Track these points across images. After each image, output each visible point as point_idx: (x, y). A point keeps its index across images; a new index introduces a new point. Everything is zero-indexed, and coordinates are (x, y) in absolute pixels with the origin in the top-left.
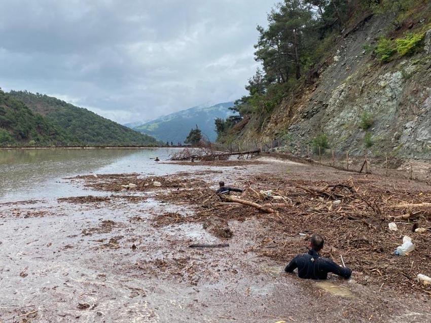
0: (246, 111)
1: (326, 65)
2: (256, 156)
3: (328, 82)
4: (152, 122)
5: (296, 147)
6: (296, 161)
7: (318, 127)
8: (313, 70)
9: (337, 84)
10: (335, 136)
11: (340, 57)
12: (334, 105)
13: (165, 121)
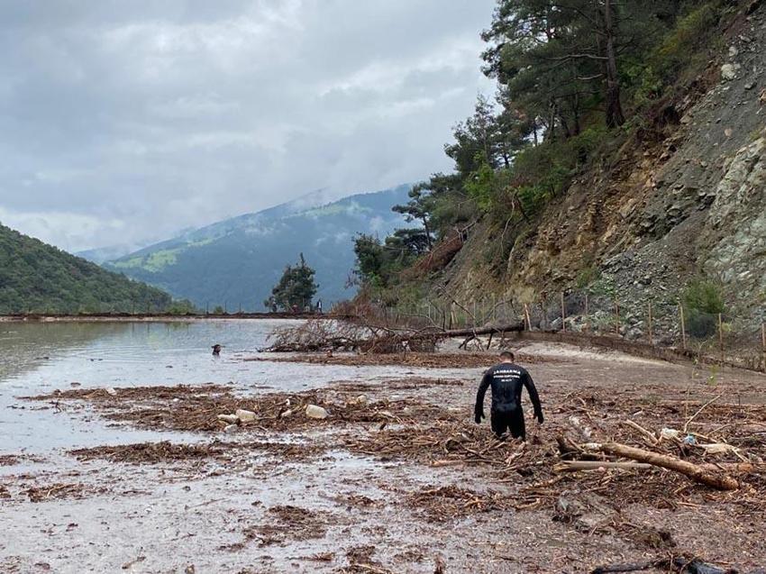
0: (452, 216)
1: (698, 88)
2: (514, 340)
3: (708, 135)
4: (158, 247)
5: (629, 315)
6: (641, 356)
7: (688, 261)
8: (662, 103)
9: (737, 140)
10: (742, 285)
11: (738, 66)
12: (732, 198)
13: (196, 244)
